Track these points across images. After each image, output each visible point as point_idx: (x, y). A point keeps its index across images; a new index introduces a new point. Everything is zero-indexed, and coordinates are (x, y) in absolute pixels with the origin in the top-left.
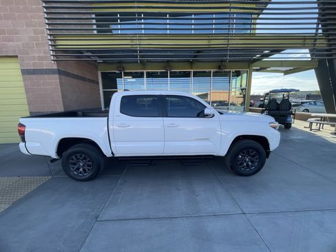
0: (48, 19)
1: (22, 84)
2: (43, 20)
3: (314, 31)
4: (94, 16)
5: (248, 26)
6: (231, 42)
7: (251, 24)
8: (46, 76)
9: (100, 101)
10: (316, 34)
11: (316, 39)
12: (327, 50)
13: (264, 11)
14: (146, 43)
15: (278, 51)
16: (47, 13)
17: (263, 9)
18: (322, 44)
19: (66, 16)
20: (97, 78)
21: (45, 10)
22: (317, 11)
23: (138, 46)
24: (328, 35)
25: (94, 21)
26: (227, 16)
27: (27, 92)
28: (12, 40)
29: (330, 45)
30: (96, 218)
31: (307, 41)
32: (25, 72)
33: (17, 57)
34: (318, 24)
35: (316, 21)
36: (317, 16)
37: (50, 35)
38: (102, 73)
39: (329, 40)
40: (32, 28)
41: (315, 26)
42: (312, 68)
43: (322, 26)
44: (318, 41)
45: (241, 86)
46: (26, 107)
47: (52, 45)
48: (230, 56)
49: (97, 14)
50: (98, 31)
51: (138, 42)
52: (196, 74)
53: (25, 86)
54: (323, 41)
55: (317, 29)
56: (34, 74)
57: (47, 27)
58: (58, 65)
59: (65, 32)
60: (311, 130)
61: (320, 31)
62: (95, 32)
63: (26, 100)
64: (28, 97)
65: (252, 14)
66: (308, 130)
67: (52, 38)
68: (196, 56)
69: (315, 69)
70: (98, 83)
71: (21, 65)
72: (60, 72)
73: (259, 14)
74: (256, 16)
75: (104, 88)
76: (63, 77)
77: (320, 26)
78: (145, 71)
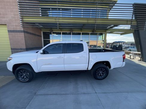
0: (20, 9)
1: (8, 36)
2: (18, 10)
3: (131, 18)
4: (40, 9)
5: (105, 15)
6: (97, 21)
7: (106, 14)
8: (18, 33)
9: (42, 44)
10: (132, 19)
11: (132, 21)
12: (136, 26)
13: (112, 9)
14: (61, 21)
15: (116, 26)
16: (20, 7)
17: (111, 8)
18: (134, 23)
19: (28, 8)
20: (41, 34)
21: (19, 6)
22: (133, 10)
23: (58, 22)
24: (137, 20)
25: (40, 11)
26: (95, 11)
27: (10, 39)
28: (4, 18)
29: (138, 24)
30: (35, 94)
31: (128, 22)
32: (9, 31)
33: (6, 25)
34: (133, 15)
35: (132, 14)
36: (132, 12)
37: (21, 16)
38: (43, 32)
39: (137, 22)
40: (13, 13)
41: (132, 16)
42: (132, 33)
43: (135, 16)
44: (133, 22)
45: (102, 39)
46: (10, 46)
47: (21, 21)
48: (96, 27)
49: (42, 8)
50: (42, 15)
51: (58, 20)
52: (83, 34)
53: (9, 37)
54: (135, 22)
55: (132, 17)
56: (13, 32)
57: (20, 13)
58: (24, 29)
59: (27, 15)
60: (130, 59)
61: (134, 18)
62: (41, 16)
63: (9, 43)
64: (10, 42)
65: (107, 10)
66: (129, 59)
67: (21, 18)
68: (82, 27)
69: (133, 33)
70: (41, 36)
71: (8, 28)
72: (24, 32)
73: (110, 10)
74: (108, 11)
75: (44, 39)
76: (26, 34)
77: (134, 16)
78: (61, 32)
